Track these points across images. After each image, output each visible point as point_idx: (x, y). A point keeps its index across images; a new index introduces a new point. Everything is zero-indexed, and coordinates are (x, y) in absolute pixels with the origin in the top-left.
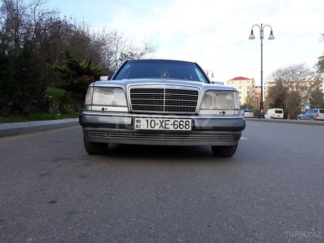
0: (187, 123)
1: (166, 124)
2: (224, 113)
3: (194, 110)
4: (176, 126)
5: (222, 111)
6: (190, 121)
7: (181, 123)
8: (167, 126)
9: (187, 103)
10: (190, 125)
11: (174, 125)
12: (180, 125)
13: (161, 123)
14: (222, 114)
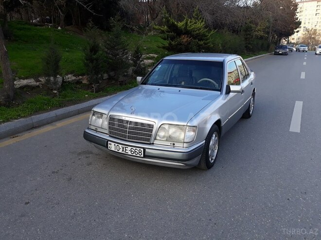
0: (140, 151)
1: (126, 150)
2: (174, 144)
3: (149, 140)
4: (132, 152)
5: (172, 143)
6: (142, 150)
7: (136, 150)
8: (126, 151)
9: (144, 135)
10: (142, 152)
11: (131, 151)
12: (135, 152)
13: (123, 148)
14: (172, 145)
